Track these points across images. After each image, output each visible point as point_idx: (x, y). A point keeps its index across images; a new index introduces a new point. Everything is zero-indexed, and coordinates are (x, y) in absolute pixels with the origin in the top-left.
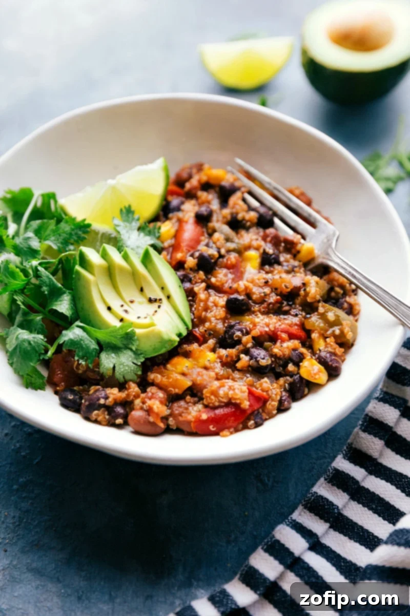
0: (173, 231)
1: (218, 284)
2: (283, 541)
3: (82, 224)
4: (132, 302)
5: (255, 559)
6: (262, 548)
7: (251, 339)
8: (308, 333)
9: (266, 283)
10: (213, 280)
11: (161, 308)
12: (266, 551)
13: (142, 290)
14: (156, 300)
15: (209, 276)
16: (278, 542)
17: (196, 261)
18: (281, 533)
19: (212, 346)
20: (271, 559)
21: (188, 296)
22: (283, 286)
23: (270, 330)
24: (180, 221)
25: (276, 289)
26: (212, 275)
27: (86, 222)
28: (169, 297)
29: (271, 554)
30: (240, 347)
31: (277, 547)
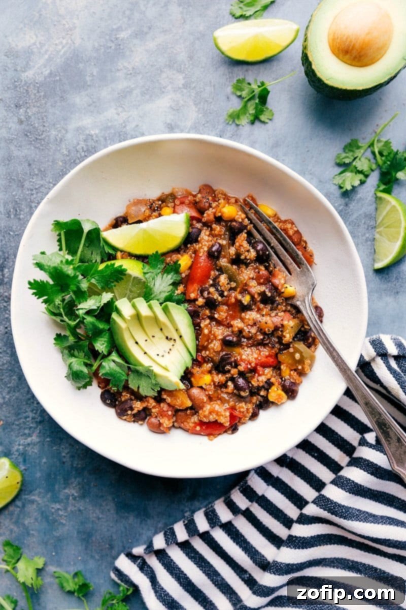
0: (189, 263)
1: (219, 319)
2: (252, 486)
3: (120, 269)
4: (153, 337)
5: (234, 495)
6: (239, 489)
7: (237, 372)
8: (279, 363)
9: (255, 324)
10: (216, 316)
11: (175, 346)
12: (241, 492)
13: (161, 329)
14: (171, 339)
15: (213, 311)
16: (249, 486)
17: (204, 301)
18: (251, 481)
19: (209, 369)
20: (244, 498)
21: (195, 327)
22: (267, 329)
23: (251, 366)
24: (196, 252)
25: (261, 330)
26: (215, 311)
27: (123, 267)
28: (181, 337)
29: (244, 495)
30: (228, 375)
31: (248, 490)
